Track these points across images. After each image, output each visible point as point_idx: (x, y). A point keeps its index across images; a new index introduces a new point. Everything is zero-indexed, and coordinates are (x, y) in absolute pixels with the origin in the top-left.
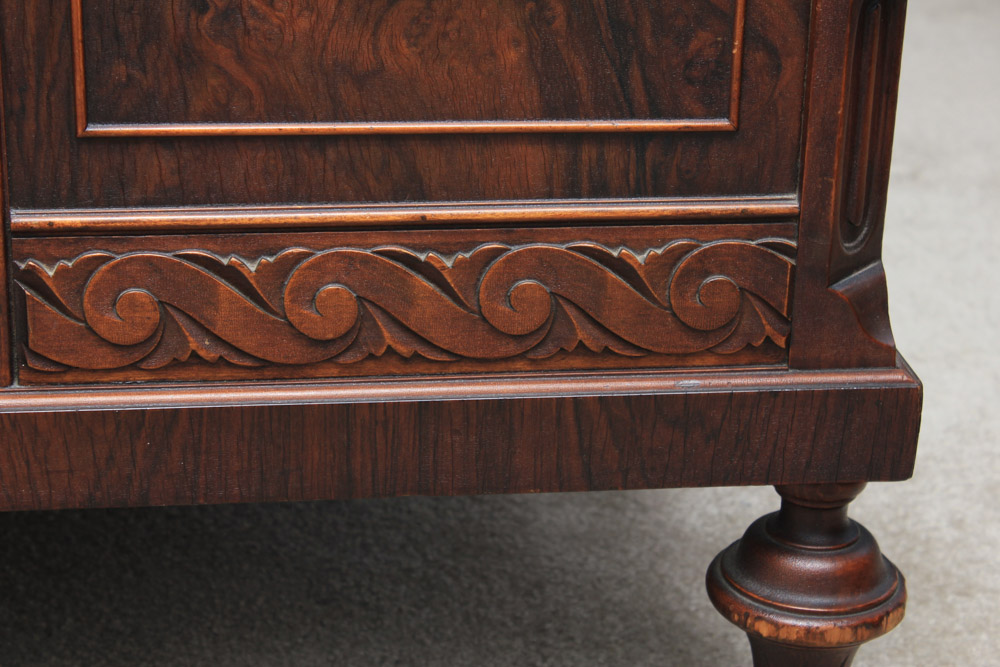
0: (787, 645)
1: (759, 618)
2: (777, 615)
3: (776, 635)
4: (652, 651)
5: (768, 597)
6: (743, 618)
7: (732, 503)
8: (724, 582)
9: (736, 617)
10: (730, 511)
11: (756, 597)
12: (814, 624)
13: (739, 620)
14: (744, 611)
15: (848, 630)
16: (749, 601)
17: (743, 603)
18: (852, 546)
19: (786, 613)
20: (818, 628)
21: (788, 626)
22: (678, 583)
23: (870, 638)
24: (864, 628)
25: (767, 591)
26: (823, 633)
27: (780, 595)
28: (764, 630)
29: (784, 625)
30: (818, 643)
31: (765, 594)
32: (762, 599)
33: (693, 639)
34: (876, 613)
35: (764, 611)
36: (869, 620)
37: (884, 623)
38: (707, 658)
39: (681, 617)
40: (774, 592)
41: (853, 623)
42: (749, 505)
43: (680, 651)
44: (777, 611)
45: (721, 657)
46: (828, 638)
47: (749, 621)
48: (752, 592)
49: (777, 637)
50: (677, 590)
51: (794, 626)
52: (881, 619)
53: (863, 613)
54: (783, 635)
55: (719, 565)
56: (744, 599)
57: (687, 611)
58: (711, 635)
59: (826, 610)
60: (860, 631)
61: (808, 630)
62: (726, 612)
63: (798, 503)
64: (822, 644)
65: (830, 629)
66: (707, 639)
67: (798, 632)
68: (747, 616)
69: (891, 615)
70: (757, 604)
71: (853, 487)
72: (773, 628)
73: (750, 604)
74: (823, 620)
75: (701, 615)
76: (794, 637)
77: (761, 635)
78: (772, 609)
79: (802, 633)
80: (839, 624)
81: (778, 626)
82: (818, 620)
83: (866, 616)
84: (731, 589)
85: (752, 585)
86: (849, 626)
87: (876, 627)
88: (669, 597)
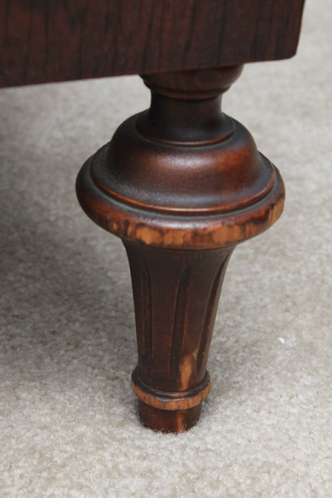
0: (173, 251)
1: (142, 225)
2: (160, 219)
3: (160, 241)
4: (21, 261)
5: (148, 202)
6: (123, 226)
7: (74, 128)
8: (97, 190)
9: (115, 227)
10: (72, 134)
11: (135, 202)
12: (200, 225)
13: (118, 229)
14: (124, 219)
15: (237, 228)
16: (127, 208)
17: (121, 210)
18: (230, 139)
19: (170, 217)
20: (205, 229)
21: (174, 230)
22: (37, 198)
23: (257, 233)
24: (252, 224)
25: (145, 195)
26: (210, 234)
27: (161, 198)
28: (147, 237)
29: (168, 230)
30: (206, 245)
31: (145, 199)
32: (142, 204)
33: (57, 246)
34: (261, 206)
35: (145, 217)
36: (256, 215)
37: (270, 217)
38: (72, 263)
39: (43, 228)
40: (154, 195)
41: (242, 219)
42: (87, 128)
43: (47, 258)
44: (160, 215)
45: (84, 260)
46: (216, 238)
47: (130, 229)
48: (130, 197)
49: (162, 243)
50: (37, 204)
51: (179, 230)
52: (267, 212)
53: (249, 208)
54: (168, 240)
55: (88, 172)
56: (122, 205)
57: (47, 221)
58: (72, 240)
59: (212, 209)
60: (247, 228)
61: (195, 233)
62: (102, 222)
63: (173, 96)
64: (211, 246)
65: (219, 229)
66: (69, 245)
67: (184, 236)
68: (127, 223)
69: (275, 207)
70: (136, 210)
71: (230, 72)
72: (157, 234)
73: (129, 211)
74: (210, 220)
75: (61, 223)
76: (180, 241)
77: (142, 243)
78: (153, 214)
79: (189, 237)
80: (227, 222)
81: (162, 232)
82: (203, 221)
83: (253, 210)
84: (106, 197)
85: (129, 191)
86: (236, 224)
87: (262, 221)
88: (30, 210)
